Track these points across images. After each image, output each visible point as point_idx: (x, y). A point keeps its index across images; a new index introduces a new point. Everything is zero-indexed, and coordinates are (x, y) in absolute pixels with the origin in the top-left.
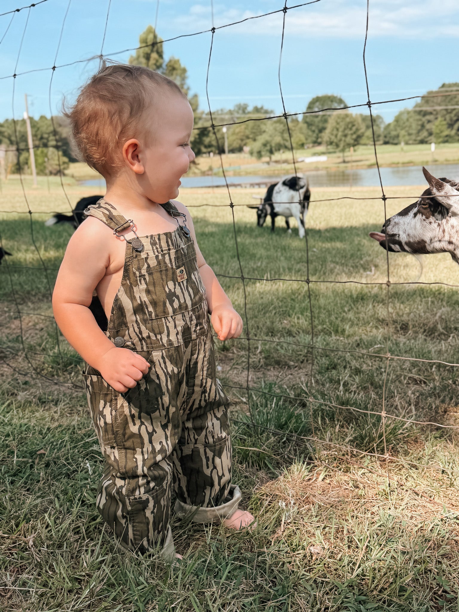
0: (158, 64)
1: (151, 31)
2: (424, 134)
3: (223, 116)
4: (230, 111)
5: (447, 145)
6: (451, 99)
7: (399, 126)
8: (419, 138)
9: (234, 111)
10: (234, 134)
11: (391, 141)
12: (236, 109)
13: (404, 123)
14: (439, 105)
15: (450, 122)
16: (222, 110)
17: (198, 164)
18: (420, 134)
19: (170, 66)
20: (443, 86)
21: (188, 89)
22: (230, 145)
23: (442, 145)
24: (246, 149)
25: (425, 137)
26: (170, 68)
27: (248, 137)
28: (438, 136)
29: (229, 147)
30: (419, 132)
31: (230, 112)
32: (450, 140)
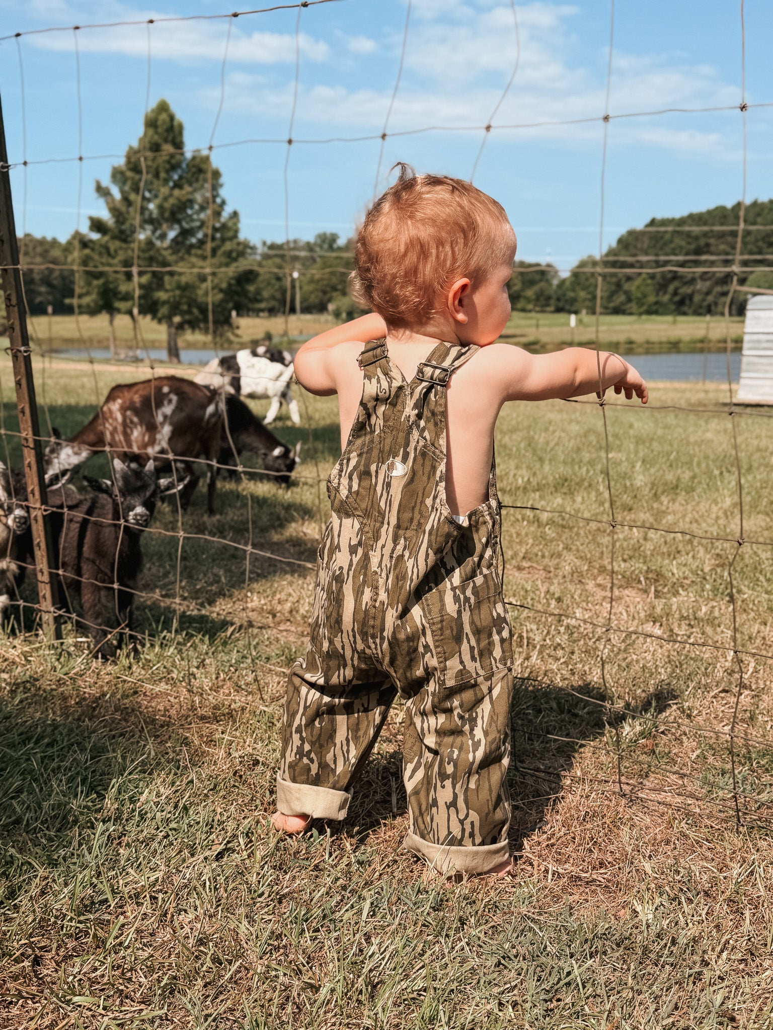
0: (173, 161)
1: (163, 107)
2: (622, 298)
3: (297, 253)
4: (308, 244)
5: (654, 317)
6: (665, 244)
7: (579, 284)
8: (612, 305)
9: (315, 244)
10: (311, 281)
11: (567, 307)
12: (319, 241)
13: (587, 279)
14: (647, 254)
15: (661, 281)
16: (295, 242)
17: (238, 328)
18: (614, 298)
19: (194, 166)
20: (653, 222)
21: (223, 203)
22: (303, 300)
23: (644, 317)
24: (331, 307)
25: (622, 304)
26: (194, 170)
27: (334, 289)
28: (640, 302)
29: (301, 303)
30: (612, 294)
31: (309, 247)
32: (661, 310)
